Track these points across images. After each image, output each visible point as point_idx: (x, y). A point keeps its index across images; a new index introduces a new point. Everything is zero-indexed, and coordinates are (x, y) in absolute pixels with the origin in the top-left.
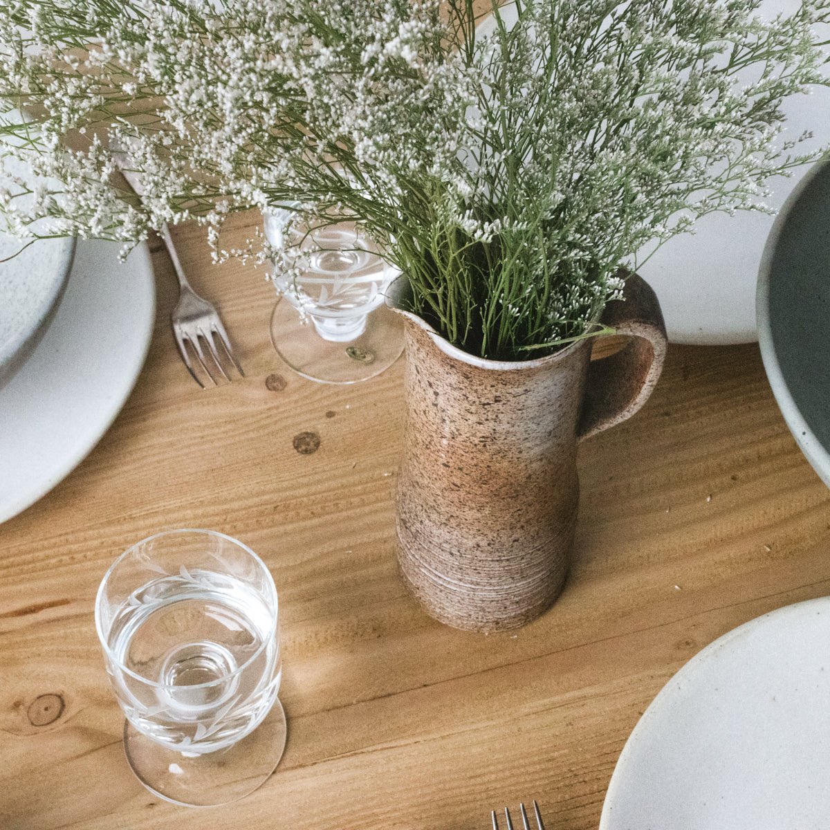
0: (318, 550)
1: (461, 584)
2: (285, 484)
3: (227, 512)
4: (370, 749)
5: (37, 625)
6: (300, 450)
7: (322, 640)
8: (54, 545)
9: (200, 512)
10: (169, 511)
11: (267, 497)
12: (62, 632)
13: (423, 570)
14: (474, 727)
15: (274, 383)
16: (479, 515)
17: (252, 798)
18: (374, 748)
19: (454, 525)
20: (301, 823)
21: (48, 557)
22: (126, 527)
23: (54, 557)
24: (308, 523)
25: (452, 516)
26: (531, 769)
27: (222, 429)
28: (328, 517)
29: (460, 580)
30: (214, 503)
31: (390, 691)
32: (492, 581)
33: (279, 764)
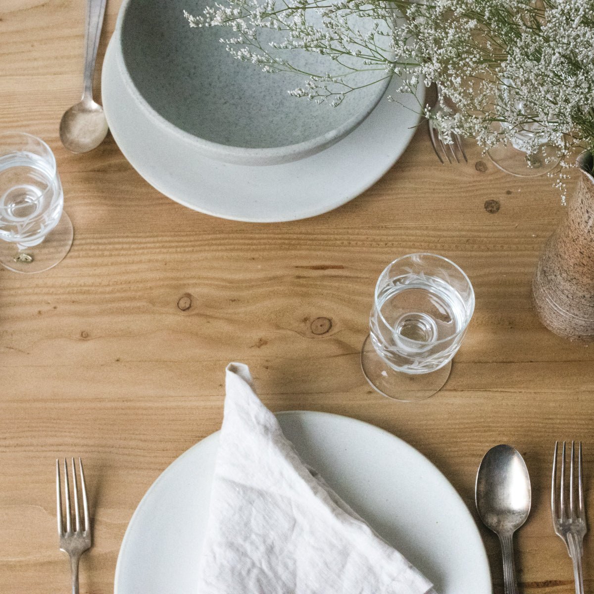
0: (487, 271)
1: (567, 313)
2: (476, 228)
3: (440, 236)
4: (494, 390)
5: (324, 277)
6: (488, 209)
7: (480, 322)
8: (340, 234)
9: (425, 232)
10: (408, 228)
11: (464, 233)
12: (337, 284)
13: (547, 299)
14: (553, 391)
15: (480, 167)
16: (590, 282)
17: (425, 401)
18: (497, 390)
19: (574, 283)
20: (449, 421)
21: (336, 240)
22: (383, 232)
23: (340, 240)
24: (485, 254)
25: (575, 278)
26: (580, 422)
27: (446, 187)
28: (496, 253)
29: (568, 311)
30: (434, 229)
31: (512, 359)
32: (586, 316)
33: (444, 386)
